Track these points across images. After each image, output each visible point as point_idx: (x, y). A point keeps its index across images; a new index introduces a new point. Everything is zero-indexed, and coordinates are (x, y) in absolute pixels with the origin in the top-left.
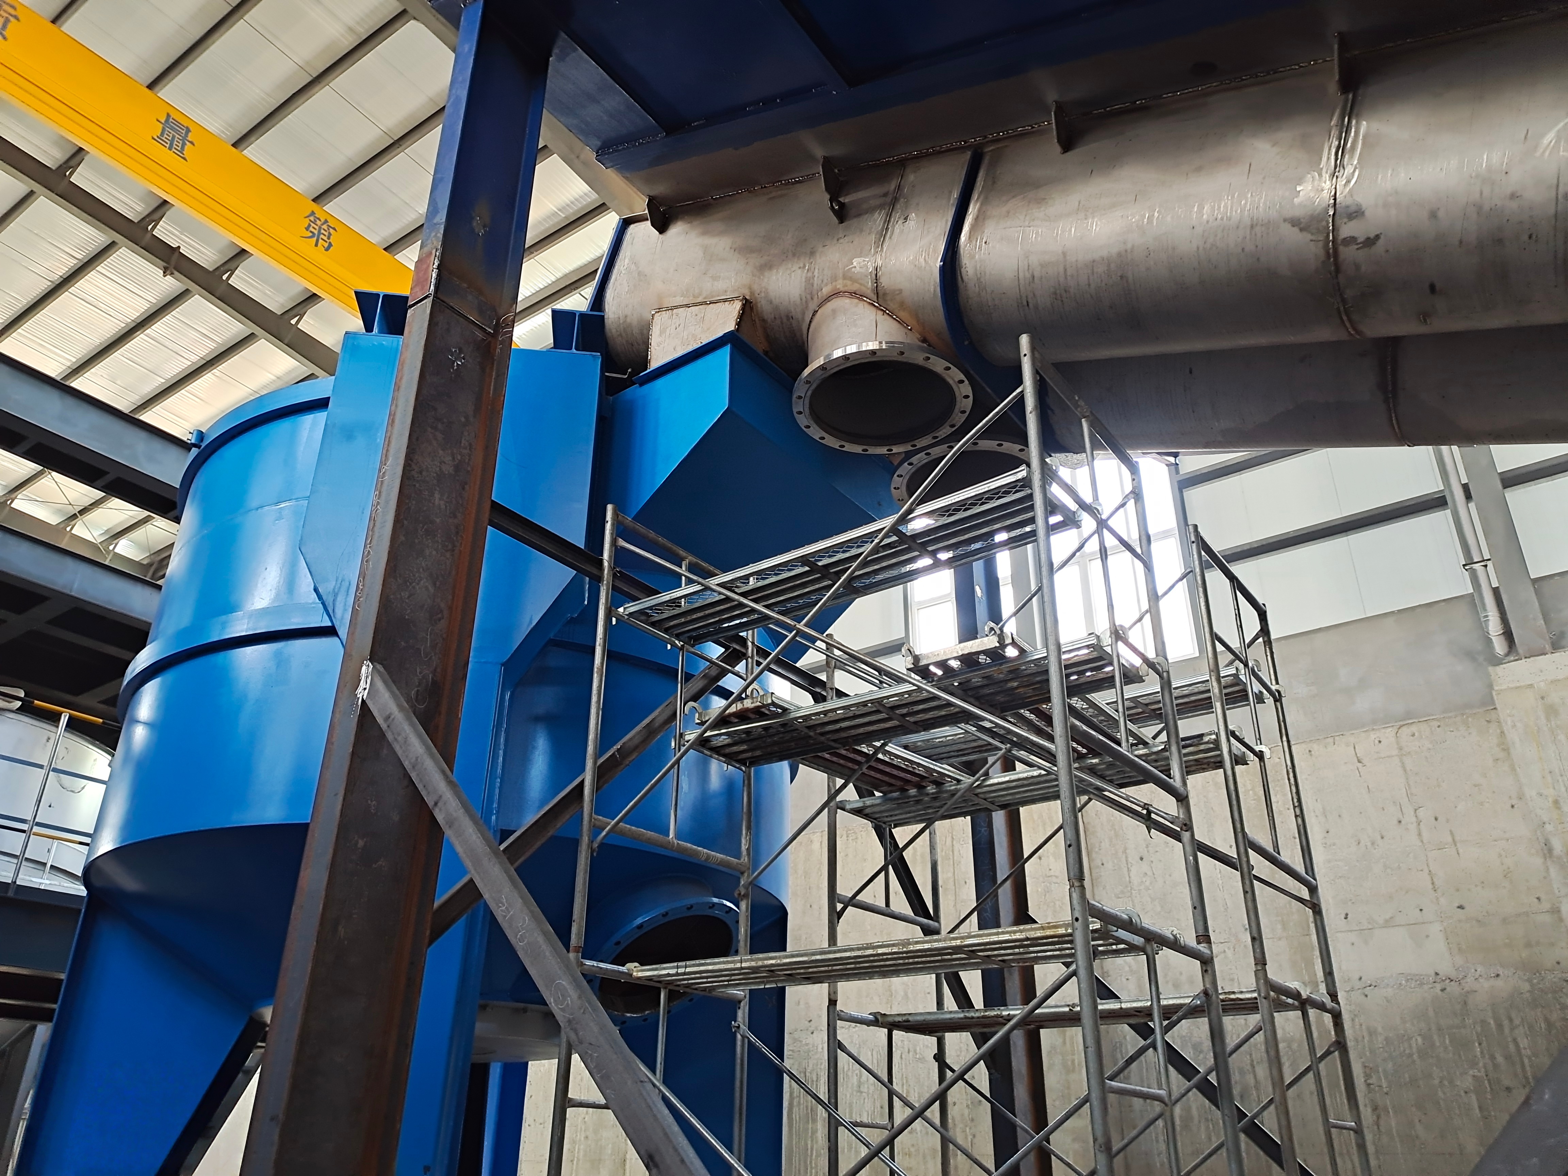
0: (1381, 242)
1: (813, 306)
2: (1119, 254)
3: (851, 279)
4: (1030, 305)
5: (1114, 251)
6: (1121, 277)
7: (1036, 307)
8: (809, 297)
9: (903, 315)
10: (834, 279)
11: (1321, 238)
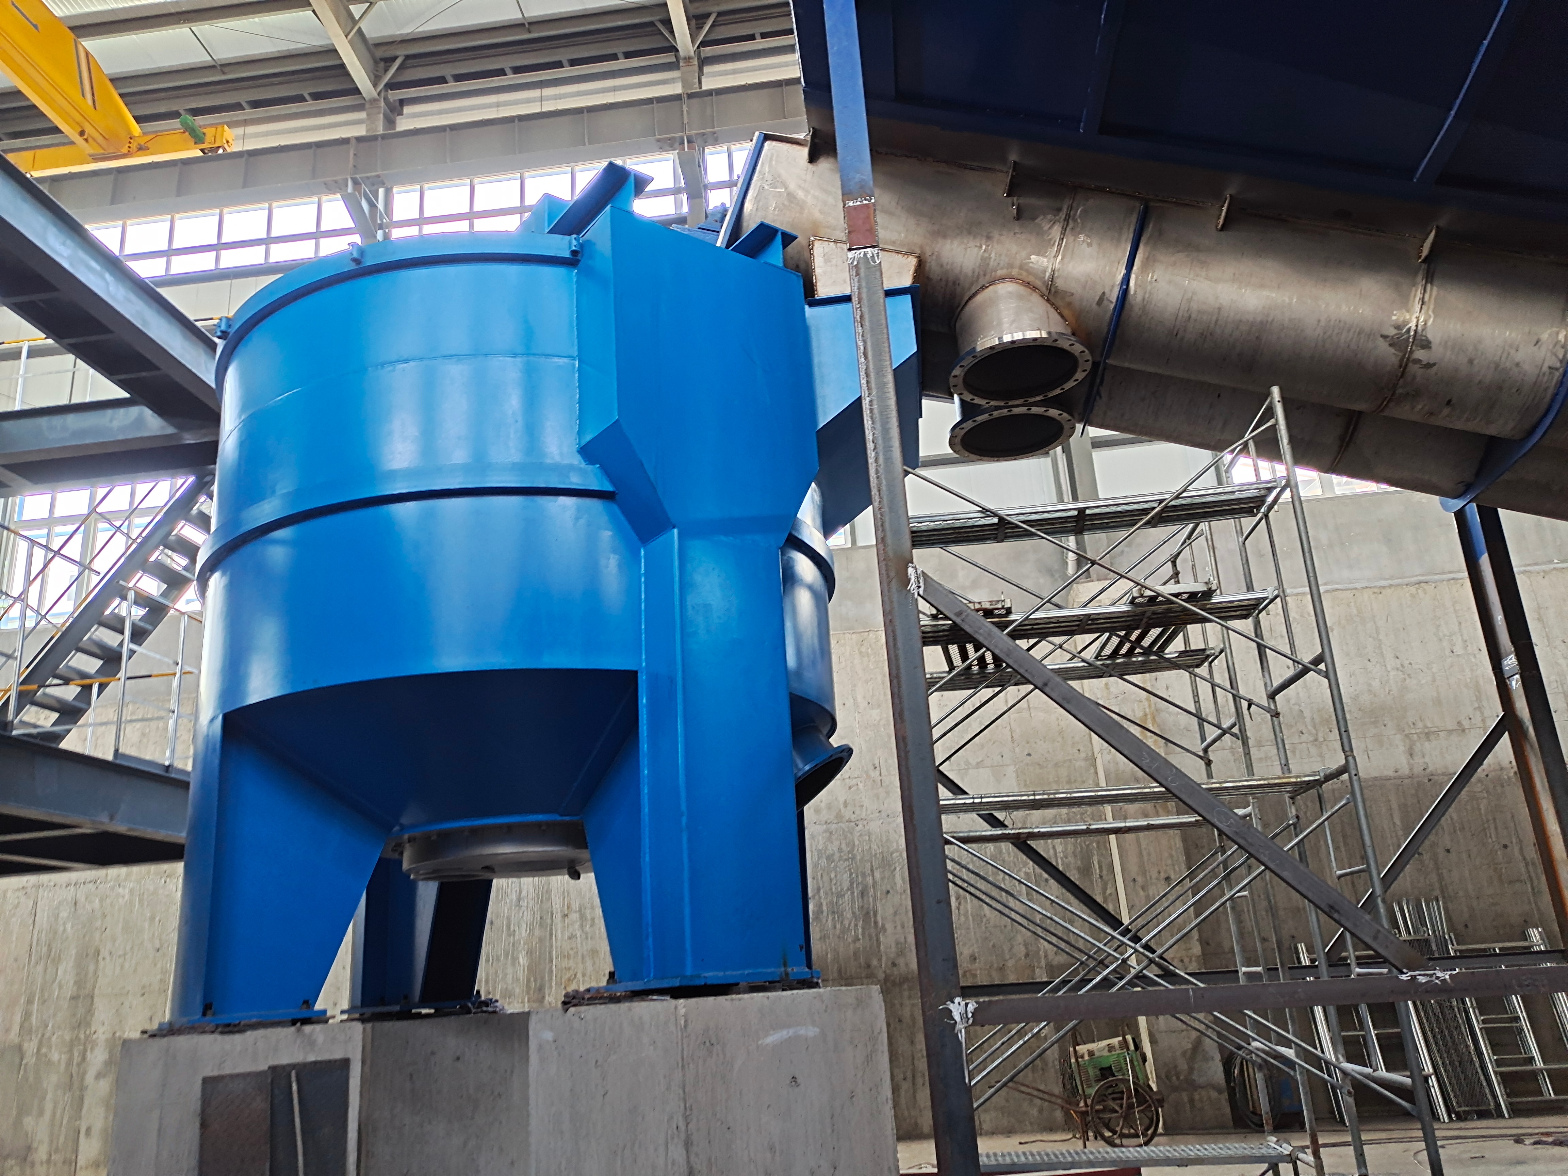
0: (1435, 368)
1: (982, 281)
2: (1261, 322)
3: (1027, 271)
4: (1179, 336)
5: (1259, 319)
6: (1257, 338)
7: (1182, 339)
8: (982, 273)
9: (1066, 313)
10: (1011, 266)
11: (1401, 354)
